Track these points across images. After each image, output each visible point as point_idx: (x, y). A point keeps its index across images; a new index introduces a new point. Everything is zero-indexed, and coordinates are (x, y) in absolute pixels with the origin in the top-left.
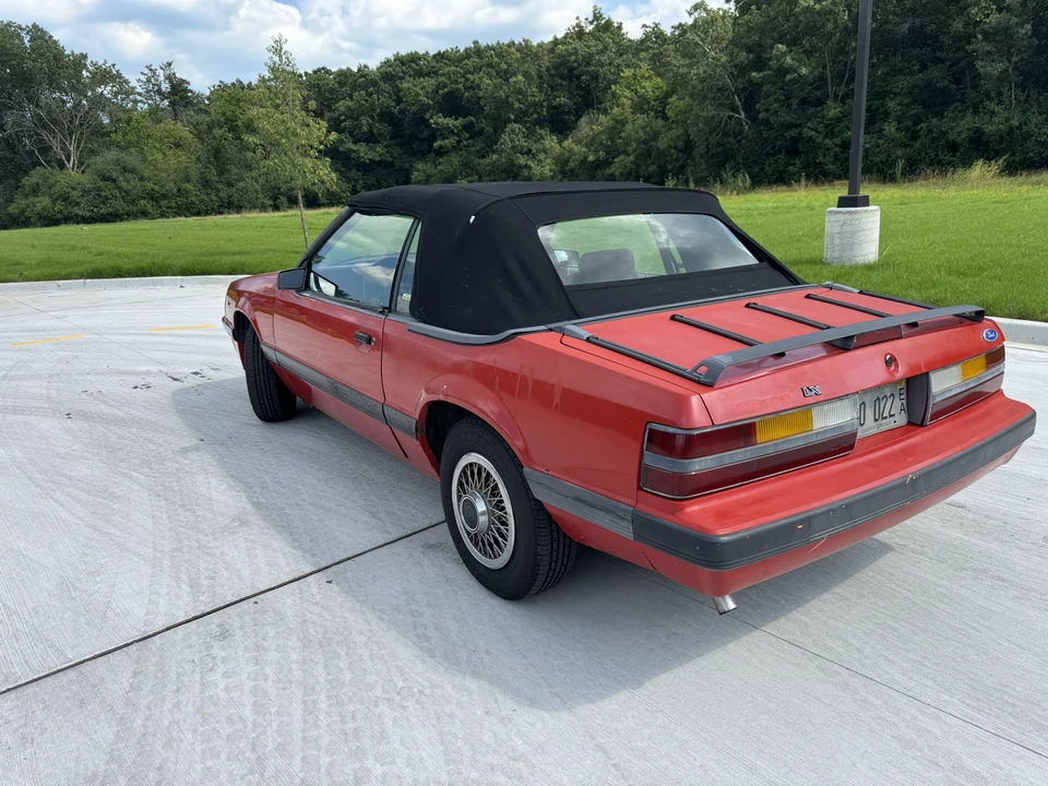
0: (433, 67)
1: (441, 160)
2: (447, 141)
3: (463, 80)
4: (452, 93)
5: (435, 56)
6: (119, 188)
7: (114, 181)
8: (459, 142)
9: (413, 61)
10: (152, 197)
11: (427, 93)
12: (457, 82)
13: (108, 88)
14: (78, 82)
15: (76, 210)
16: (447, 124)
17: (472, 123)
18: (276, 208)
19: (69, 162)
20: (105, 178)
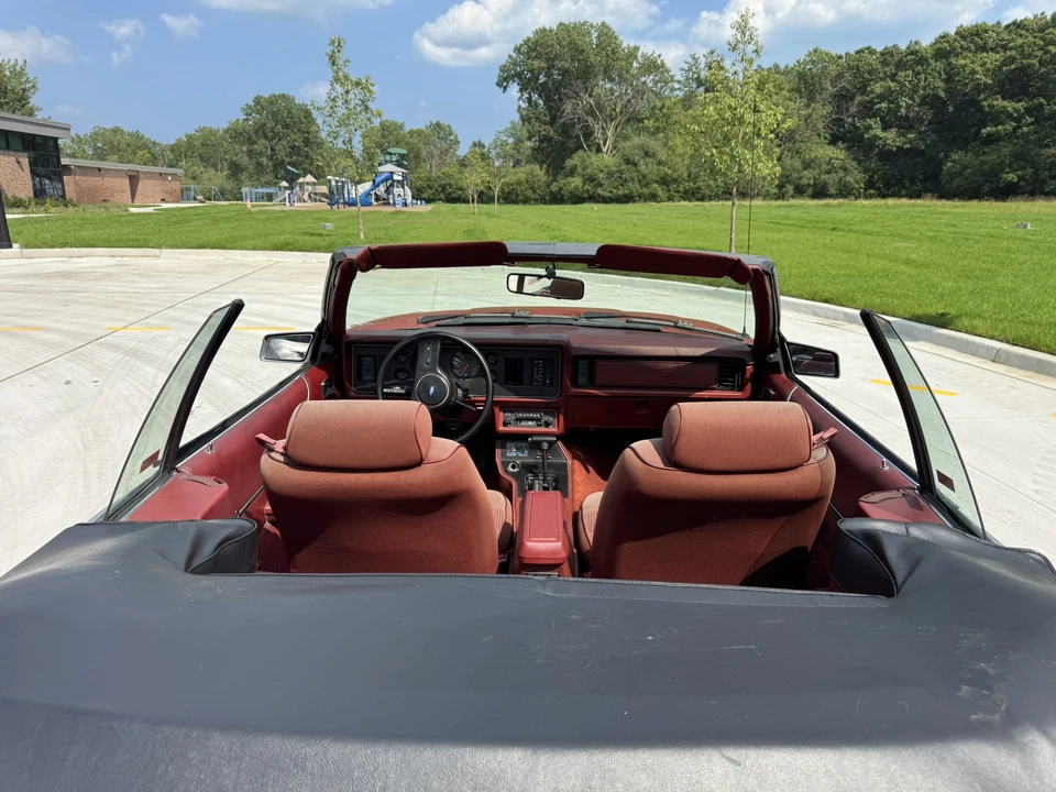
0: (1003, 40)
1: (986, 150)
2: (1000, 127)
3: (1040, 53)
4: (1022, 69)
5: (1007, 26)
6: (638, 171)
7: (635, 165)
8: (1015, 129)
9: (978, 35)
10: (664, 181)
11: (988, 70)
12: (1030, 56)
13: (652, 77)
14: (628, 72)
15: (600, 191)
16: (1004, 107)
17: (1041, 105)
18: (780, 196)
19: (604, 146)
20: (628, 161)
